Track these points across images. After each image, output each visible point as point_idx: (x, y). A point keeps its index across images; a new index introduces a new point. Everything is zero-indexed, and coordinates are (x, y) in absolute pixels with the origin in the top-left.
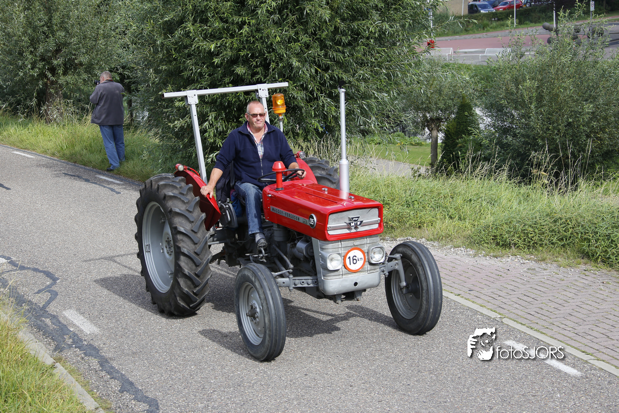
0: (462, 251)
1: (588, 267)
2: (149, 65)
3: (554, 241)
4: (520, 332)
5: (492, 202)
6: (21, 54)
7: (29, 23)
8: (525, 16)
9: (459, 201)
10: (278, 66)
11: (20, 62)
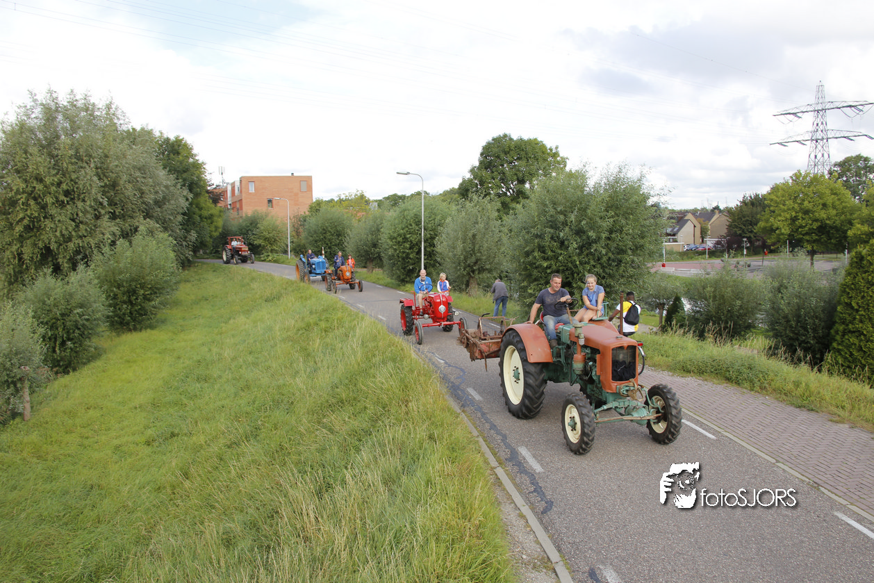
0: (666, 373)
1: (728, 385)
2: (516, 271)
3: (712, 370)
4: (690, 416)
5: (682, 348)
6: (459, 264)
7: (464, 249)
8: (713, 253)
9: (667, 347)
10: (578, 274)
11: (459, 268)
